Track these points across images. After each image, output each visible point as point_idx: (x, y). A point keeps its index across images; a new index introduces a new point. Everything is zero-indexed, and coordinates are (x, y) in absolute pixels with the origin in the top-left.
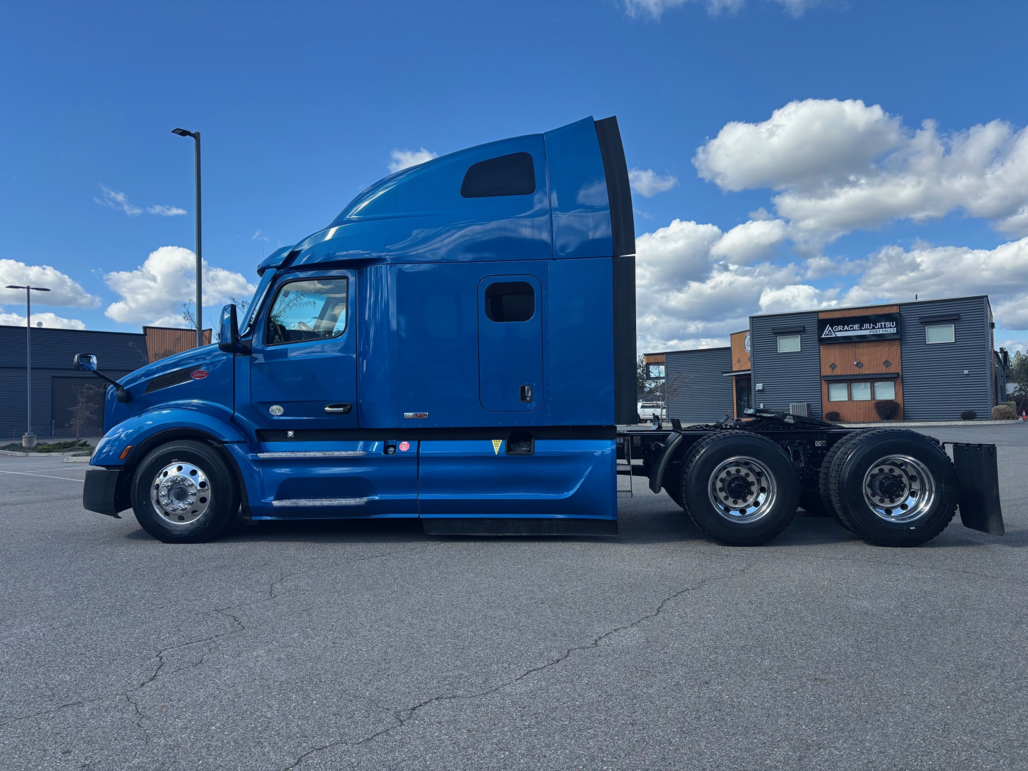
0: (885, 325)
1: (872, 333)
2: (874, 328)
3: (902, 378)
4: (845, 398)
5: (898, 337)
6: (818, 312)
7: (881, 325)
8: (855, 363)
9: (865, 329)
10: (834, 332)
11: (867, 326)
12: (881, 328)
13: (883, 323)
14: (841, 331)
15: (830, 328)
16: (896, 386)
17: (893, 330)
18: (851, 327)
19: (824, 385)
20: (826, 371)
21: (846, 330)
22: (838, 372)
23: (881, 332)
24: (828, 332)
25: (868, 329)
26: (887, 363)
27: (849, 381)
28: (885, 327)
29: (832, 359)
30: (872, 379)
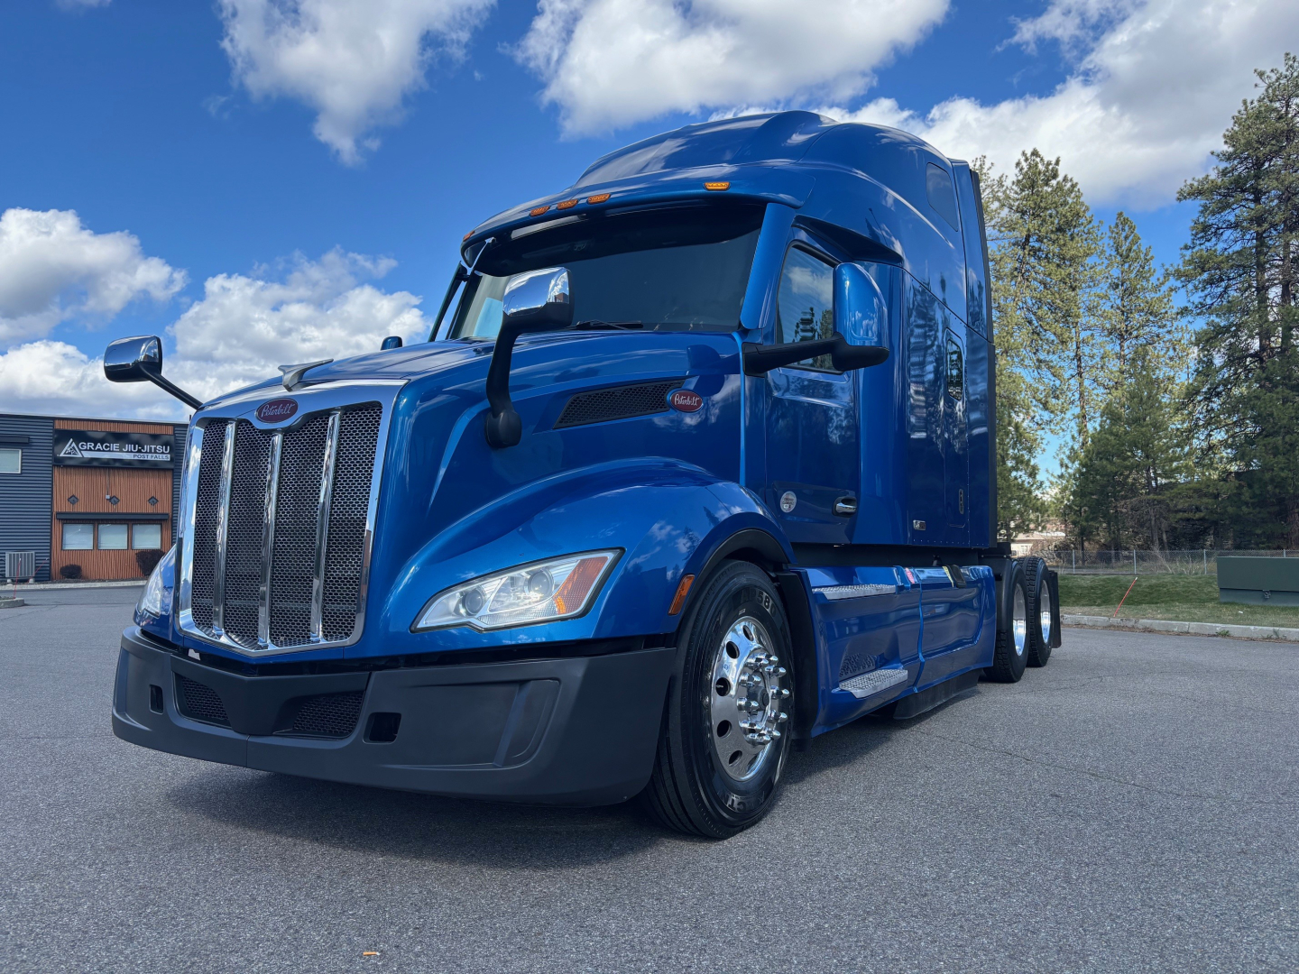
0: (155, 449)
1: (136, 458)
2: (139, 451)
3: (172, 520)
4: (88, 545)
5: (172, 466)
6: (54, 419)
7: (151, 448)
8: (108, 497)
9: (128, 452)
10: (80, 450)
11: (129, 447)
12: (150, 452)
13: (153, 447)
14: (90, 450)
15: (74, 444)
16: (164, 529)
17: (167, 457)
18: (106, 447)
19: (57, 526)
20: (61, 505)
21: (99, 450)
22: (80, 508)
23: (149, 457)
24: (68, 450)
25: (131, 452)
26: (153, 500)
27: (95, 521)
28: (155, 452)
29: (71, 490)
30: (131, 521)
